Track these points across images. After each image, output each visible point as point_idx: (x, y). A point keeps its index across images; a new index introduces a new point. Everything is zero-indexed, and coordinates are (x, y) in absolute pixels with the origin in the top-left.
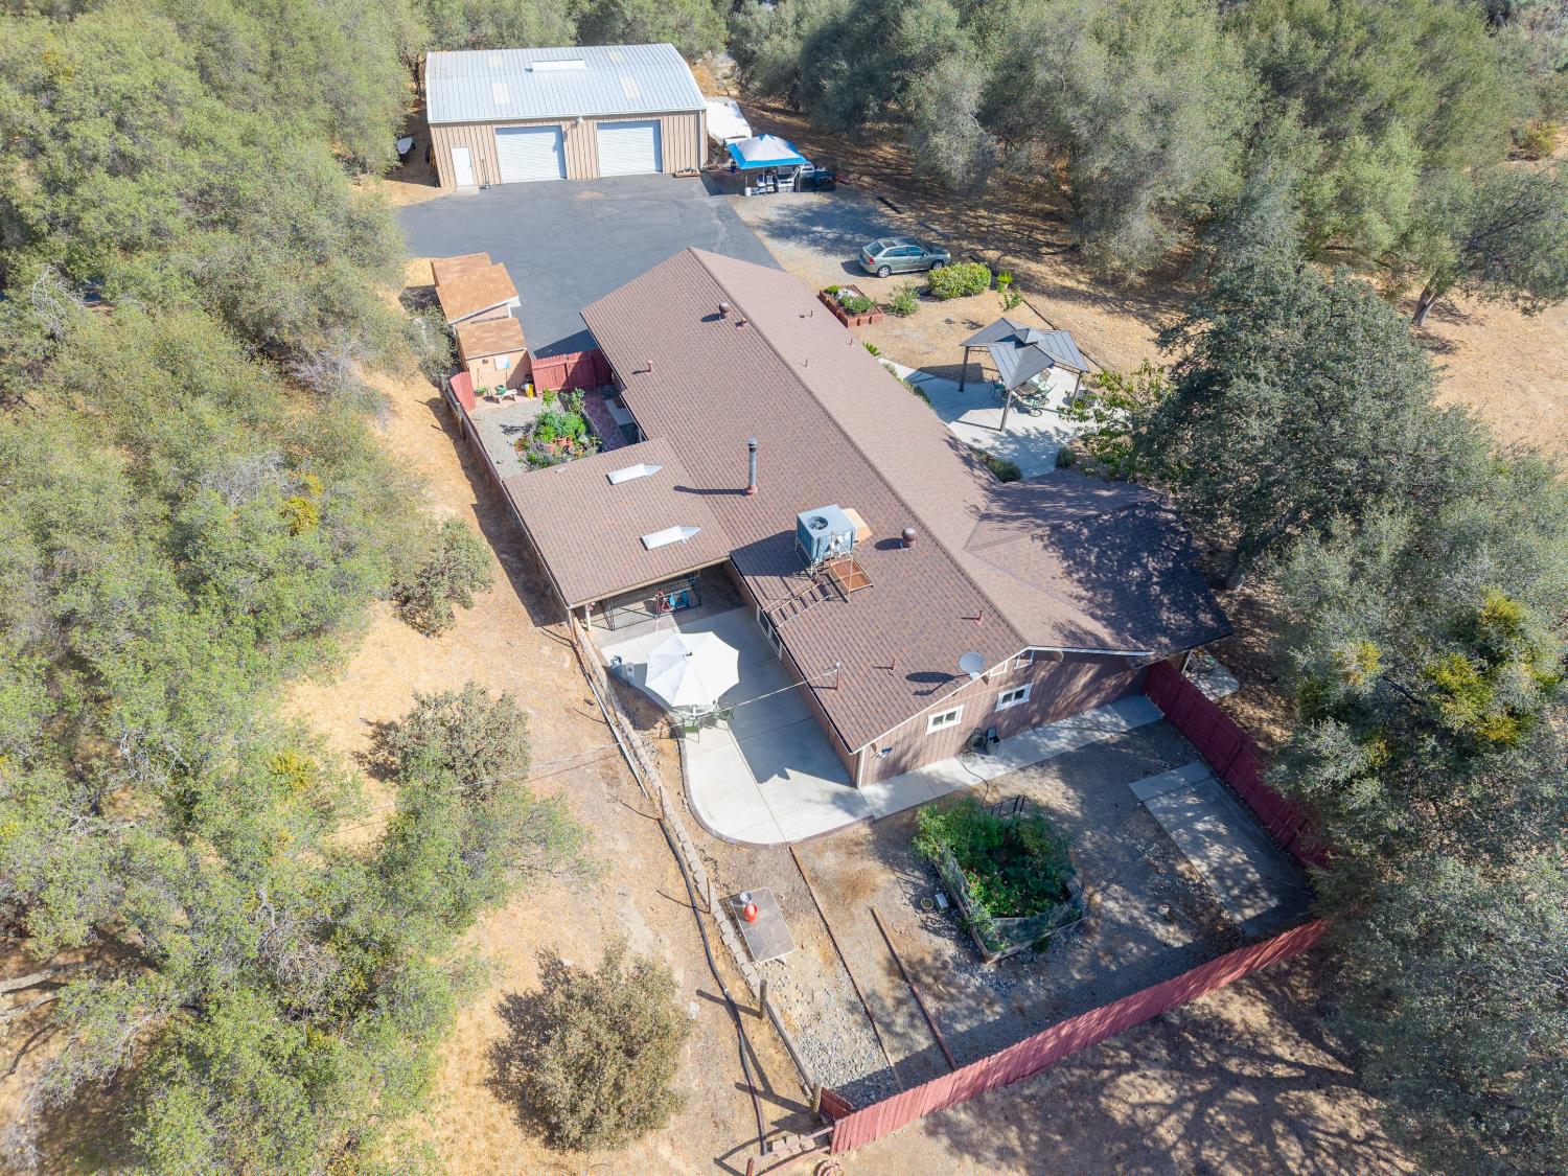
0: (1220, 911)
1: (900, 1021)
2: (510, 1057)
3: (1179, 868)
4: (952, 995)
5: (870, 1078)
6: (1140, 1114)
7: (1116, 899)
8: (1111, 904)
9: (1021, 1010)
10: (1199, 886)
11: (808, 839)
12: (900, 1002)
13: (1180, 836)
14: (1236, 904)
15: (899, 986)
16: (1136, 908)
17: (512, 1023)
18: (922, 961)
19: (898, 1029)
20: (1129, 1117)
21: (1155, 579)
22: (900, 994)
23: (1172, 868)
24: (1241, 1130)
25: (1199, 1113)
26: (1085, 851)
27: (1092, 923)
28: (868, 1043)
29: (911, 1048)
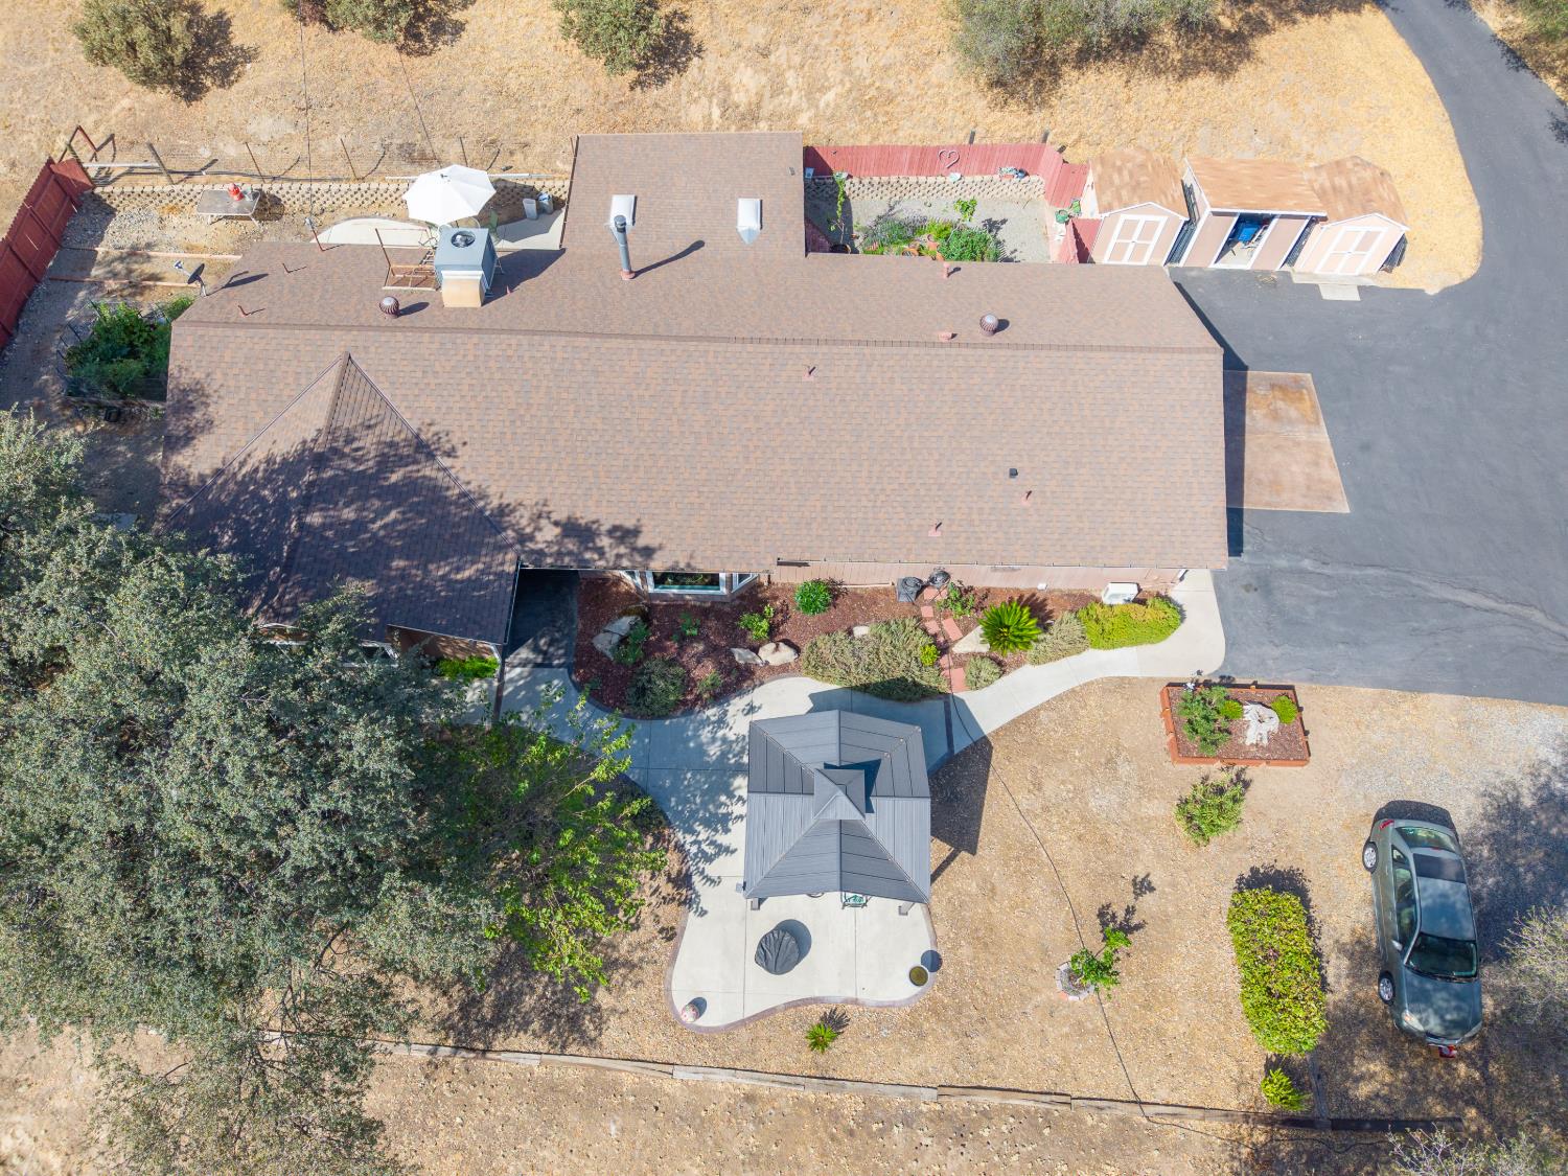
1: (119, 266)
2: (193, 13)
5: (102, 235)
9: (58, 331)
12: (130, 271)
15: (140, 275)
17: (214, 18)
18: (142, 294)
19: (116, 263)
22: (135, 274)
26: (118, 443)
27: (68, 413)
28: (122, 243)
29: (100, 264)
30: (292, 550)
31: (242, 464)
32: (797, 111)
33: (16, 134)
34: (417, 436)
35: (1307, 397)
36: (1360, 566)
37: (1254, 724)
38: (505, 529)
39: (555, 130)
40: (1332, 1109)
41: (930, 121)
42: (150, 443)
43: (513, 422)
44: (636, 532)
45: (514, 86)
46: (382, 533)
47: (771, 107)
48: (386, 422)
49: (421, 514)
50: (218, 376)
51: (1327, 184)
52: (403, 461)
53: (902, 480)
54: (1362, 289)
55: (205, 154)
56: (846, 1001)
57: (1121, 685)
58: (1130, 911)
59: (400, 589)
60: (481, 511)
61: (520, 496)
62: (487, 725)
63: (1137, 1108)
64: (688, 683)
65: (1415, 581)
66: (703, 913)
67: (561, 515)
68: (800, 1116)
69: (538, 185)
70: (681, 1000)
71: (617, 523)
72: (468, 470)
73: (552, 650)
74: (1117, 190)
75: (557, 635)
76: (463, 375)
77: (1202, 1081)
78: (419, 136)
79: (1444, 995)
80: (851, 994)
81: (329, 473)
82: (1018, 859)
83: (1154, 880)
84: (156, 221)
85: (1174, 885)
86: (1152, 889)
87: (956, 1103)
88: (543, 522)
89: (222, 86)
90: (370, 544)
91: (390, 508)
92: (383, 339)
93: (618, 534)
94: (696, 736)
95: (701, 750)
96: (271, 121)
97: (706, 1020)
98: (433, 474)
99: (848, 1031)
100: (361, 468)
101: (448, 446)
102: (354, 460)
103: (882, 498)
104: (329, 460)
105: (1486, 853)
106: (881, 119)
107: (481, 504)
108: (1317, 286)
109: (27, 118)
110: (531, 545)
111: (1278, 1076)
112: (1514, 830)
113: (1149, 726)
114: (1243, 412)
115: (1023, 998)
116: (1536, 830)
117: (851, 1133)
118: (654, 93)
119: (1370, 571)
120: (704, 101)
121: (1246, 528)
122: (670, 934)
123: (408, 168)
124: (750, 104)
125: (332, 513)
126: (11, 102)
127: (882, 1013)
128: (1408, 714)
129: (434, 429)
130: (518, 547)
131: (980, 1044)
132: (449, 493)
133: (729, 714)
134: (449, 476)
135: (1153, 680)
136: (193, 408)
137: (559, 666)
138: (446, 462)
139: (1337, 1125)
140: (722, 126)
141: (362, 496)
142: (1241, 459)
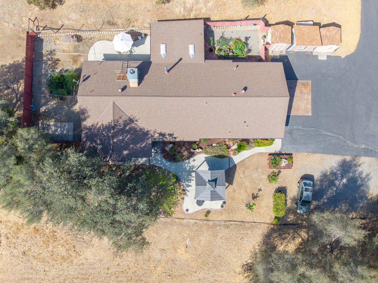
0: (43, 120)
1: (49, 57)
3: (53, 120)
4: (49, 67)
5: (42, 47)
6: (19, 84)
7: (53, 104)
8: (53, 103)
9: (42, 76)
10: (48, 120)
11: (88, 57)
12: (52, 58)
13: (59, 124)
14: (42, 124)
15: (55, 59)
16: (50, 107)
18: (57, 65)
19: (48, 56)
20: (20, 82)
21: (96, 146)
22: (53, 59)
23: (54, 118)
24: (11, 97)
25: (15, 92)
26: (64, 105)
27: (51, 98)
28: (48, 50)
29: (44, 56)
30: (113, 147)
31: (97, 124)
32: (202, 8)
33: (13, 17)
34: (130, 118)
35: (309, 87)
36: (310, 128)
37: (283, 163)
38: (149, 135)
39: (143, 16)
40: (284, 222)
41: (234, 10)
42: (70, 105)
43: (148, 115)
44: (173, 135)
45: (133, 5)
46: (127, 140)
47: (196, 8)
48: (124, 116)
49: (133, 135)
50: (88, 107)
51: (325, 34)
52: (128, 124)
53: (224, 124)
54: (328, 56)
55: (60, 23)
56: (211, 209)
57: (261, 154)
58: (257, 194)
59: (133, 151)
60: (144, 132)
61: (151, 129)
62: (148, 164)
63: (254, 223)
64: (183, 156)
65: (320, 130)
66: (188, 196)
67: (159, 132)
68: (204, 225)
69: (141, 31)
70: (185, 210)
71: (169, 133)
72: (141, 124)
73: (158, 150)
74: (276, 38)
75: (158, 147)
76: (137, 106)
77: (265, 219)
78: (111, 18)
79: (304, 208)
80: (211, 208)
81: (116, 130)
82: (239, 186)
83: (262, 189)
84: (53, 42)
85: (265, 190)
86: (261, 190)
87: (227, 223)
88: (156, 133)
89: (60, 5)
90: (126, 143)
91: (128, 135)
92: (120, 98)
93: (170, 135)
94: (185, 166)
95: (186, 168)
96: (75, 15)
97: (189, 212)
98: (134, 126)
99: (211, 213)
100: (121, 127)
101: (136, 120)
102: (120, 126)
103: (220, 127)
104: (115, 127)
105: (318, 183)
106: (222, 9)
107: (144, 130)
108: (318, 55)
109: (14, 13)
110: (154, 137)
111: (276, 220)
112: (324, 178)
113: (265, 161)
114: (295, 91)
115: (239, 208)
116: (328, 179)
117: (211, 227)
118: (167, 5)
119: (312, 129)
120: (179, 6)
121: (290, 120)
122: (183, 199)
123: (110, 27)
124: (190, 7)
125: (118, 138)
126: (9, 8)
127: (216, 211)
128: (312, 158)
129: (133, 116)
130: (151, 138)
131: (231, 215)
132: (138, 129)
133: (190, 161)
134: (137, 125)
135: (267, 153)
136: (85, 113)
137: (159, 153)
138: (136, 123)
139: (284, 225)
140: (184, 13)
141: (122, 134)
142: (292, 103)
